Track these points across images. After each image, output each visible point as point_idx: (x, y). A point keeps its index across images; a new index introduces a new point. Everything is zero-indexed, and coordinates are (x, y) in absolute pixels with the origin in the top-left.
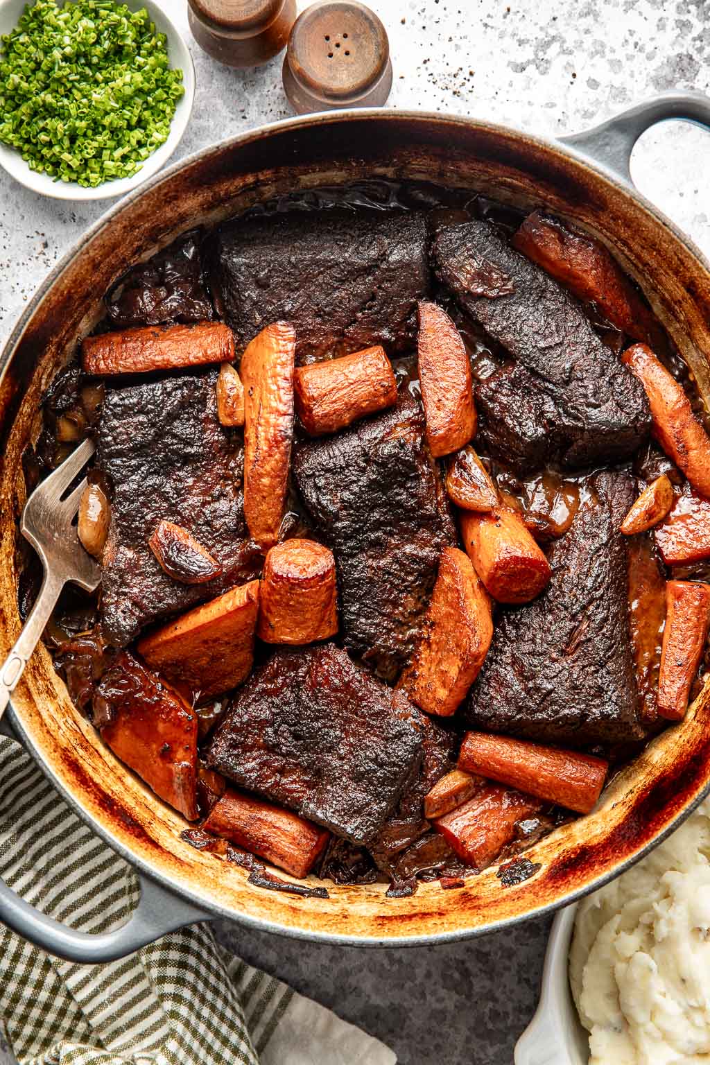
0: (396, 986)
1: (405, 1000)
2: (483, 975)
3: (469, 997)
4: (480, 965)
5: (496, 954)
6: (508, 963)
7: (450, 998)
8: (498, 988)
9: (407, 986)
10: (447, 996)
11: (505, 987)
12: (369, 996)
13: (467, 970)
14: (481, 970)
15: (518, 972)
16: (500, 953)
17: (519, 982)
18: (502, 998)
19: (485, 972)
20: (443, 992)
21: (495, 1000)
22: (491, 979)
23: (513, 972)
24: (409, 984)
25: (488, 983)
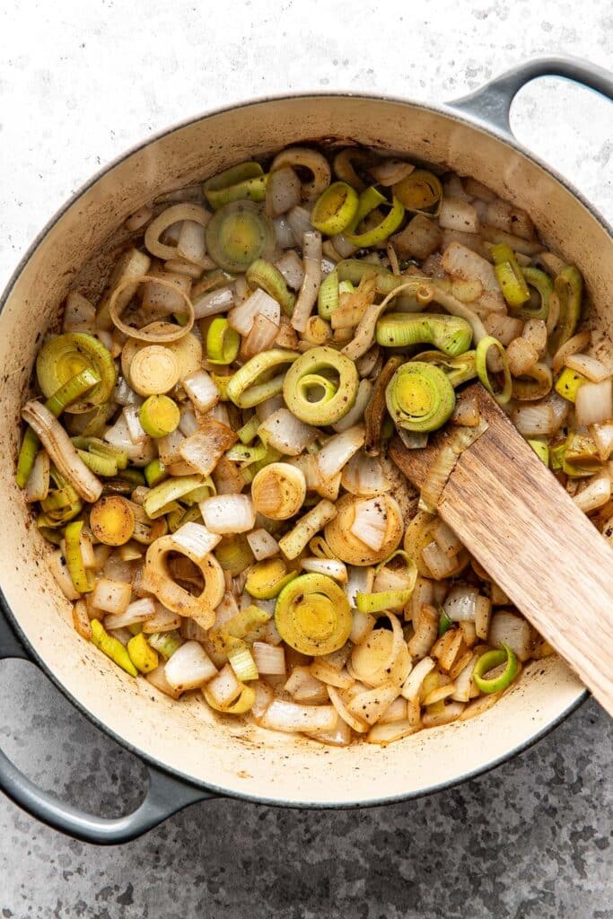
0: (401, 814)
1: (409, 826)
2: (475, 802)
3: (464, 821)
4: (473, 794)
5: (485, 783)
6: (496, 791)
7: (448, 822)
8: (489, 811)
9: (410, 813)
10: (445, 822)
11: (494, 811)
12: (378, 824)
13: (461, 798)
14: (473, 798)
15: (506, 799)
16: (489, 783)
17: (507, 807)
18: (492, 821)
19: (477, 799)
20: (441, 818)
21: (487, 823)
22: (483, 805)
23: (501, 798)
24: (412, 812)
25: (479, 809)
